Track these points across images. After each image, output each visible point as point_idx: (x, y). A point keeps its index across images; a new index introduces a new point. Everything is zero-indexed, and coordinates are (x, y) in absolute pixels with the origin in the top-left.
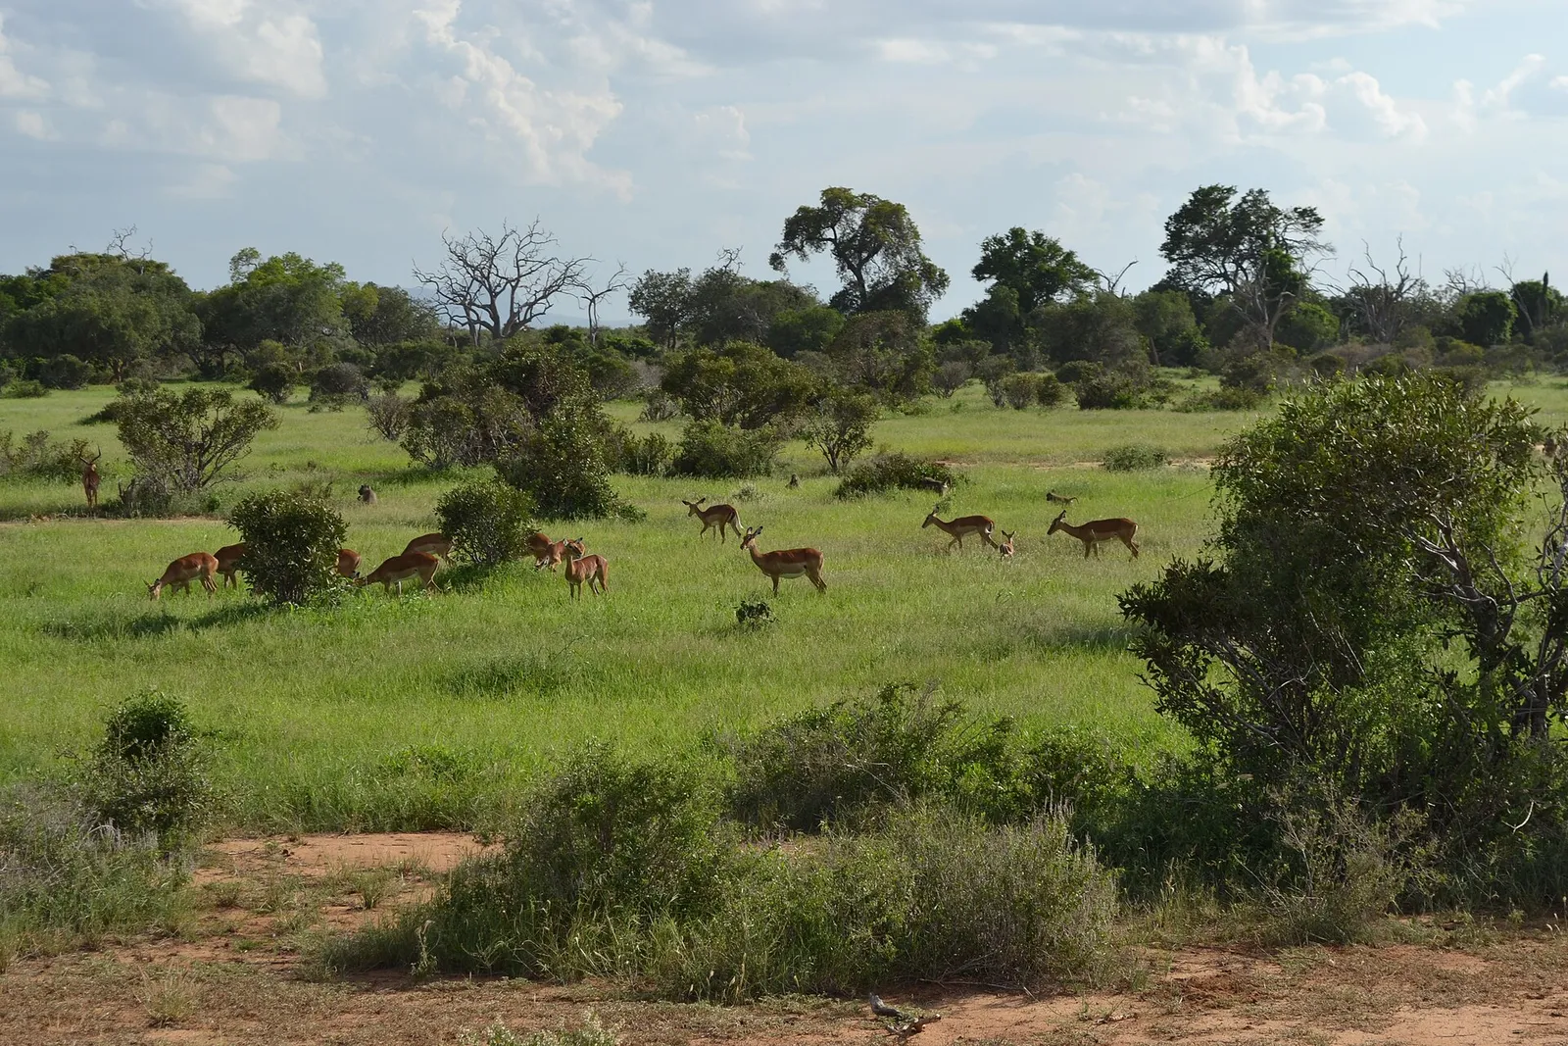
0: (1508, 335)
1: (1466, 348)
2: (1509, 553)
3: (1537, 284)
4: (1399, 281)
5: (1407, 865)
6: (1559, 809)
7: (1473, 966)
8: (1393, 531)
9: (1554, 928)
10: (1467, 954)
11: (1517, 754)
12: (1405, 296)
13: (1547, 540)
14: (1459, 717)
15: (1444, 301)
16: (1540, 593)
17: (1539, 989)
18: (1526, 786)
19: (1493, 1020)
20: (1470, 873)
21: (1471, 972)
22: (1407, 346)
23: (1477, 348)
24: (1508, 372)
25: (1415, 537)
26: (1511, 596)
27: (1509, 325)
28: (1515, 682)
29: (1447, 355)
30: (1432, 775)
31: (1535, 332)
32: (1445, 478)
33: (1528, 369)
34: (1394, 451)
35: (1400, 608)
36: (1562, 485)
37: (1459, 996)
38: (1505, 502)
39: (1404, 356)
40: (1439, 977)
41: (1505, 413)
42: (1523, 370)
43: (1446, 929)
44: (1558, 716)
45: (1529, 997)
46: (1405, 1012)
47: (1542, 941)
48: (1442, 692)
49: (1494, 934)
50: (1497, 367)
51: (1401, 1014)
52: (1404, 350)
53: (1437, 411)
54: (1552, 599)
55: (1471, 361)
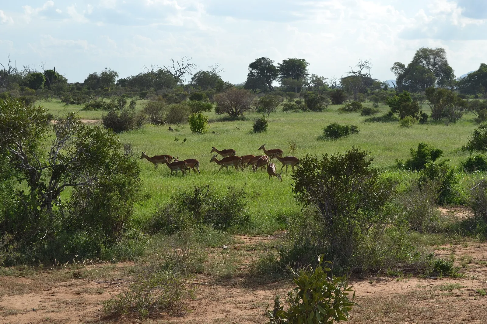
0: (43, 86)
1: (30, 90)
2: (42, 154)
3: (52, 71)
4: (9, 68)
5: (7, 251)
6: (55, 232)
7: (28, 282)
8: (4, 147)
9: (53, 269)
10: (26, 278)
11: (42, 216)
12: (11, 73)
13: (51, 150)
14: (24, 205)
15: (23, 75)
16: (49, 166)
17: (48, 288)
18: (45, 226)
19: (33, 298)
20: (27, 253)
21: (27, 283)
22: (11, 89)
23: (33, 90)
24: (43, 98)
25: (11, 149)
26: (40, 167)
27: (43, 83)
28: (42, 194)
29: (24, 92)
30: (16, 223)
31: (51, 86)
32: (19, 131)
33: (49, 97)
34: (4, 123)
35: (6, 171)
36: (56, 133)
37: (23, 291)
38: (40, 138)
39: (10, 92)
40: (17, 286)
41: (38, 111)
42: (48, 97)
43: (20, 271)
44: (55, 204)
45: (45, 291)
46: (6, 297)
47: (49, 273)
48: (19, 197)
49: (35, 272)
50: (39, 96)
51: (5, 298)
52: (10, 90)
53: (17, 110)
54: (53, 168)
55: (32, 94)
